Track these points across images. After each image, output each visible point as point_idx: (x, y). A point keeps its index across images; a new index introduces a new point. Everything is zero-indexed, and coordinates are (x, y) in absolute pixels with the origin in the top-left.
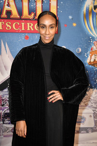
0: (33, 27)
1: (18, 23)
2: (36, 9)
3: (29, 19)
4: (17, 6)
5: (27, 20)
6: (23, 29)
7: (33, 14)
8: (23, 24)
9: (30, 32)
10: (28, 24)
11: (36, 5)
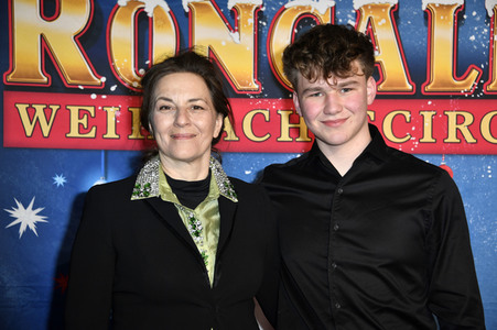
0: (475, 128)
1: (407, 115)
2: (490, 52)
3: (457, 96)
4: (406, 42)
5: (445, 98)
6: (428, 138)
7: (474, 74)
8: (428, 116)
9: (461, 149)
10: (452, 116)
11: (491, 34)
